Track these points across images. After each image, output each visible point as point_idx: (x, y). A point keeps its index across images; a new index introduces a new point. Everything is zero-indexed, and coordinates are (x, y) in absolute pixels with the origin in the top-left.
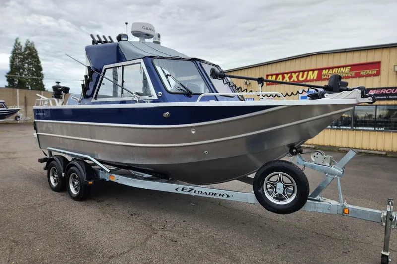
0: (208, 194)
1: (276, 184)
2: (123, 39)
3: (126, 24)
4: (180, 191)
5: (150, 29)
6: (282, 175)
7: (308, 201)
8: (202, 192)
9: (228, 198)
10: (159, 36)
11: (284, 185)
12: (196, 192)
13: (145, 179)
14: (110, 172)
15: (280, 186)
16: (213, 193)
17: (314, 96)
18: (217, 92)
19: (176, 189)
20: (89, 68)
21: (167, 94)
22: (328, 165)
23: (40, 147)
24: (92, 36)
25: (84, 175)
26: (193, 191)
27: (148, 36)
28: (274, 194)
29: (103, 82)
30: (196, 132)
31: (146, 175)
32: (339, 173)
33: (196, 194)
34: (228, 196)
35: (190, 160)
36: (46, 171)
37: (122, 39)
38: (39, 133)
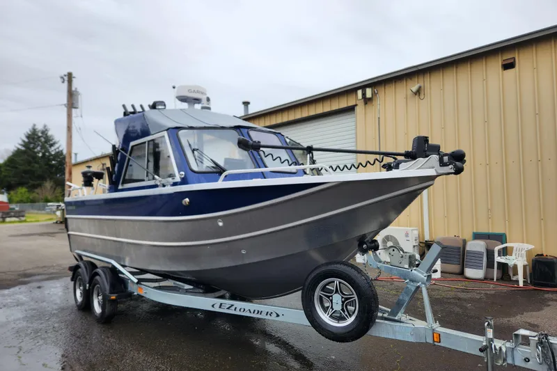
0: (252, 312)
1: (332, 296)
2: (160, 107)
3: (174, 88)
4: (217, 309)
5: (198, 92)
6: (340, 283)
7: (377, 320)
8: (244, 310)
9: (277, 319)
10: (208, 100)
11: (342, 297)
12: (238, 309)
13: (187, 292)
14: (138, 283)
15: (337, 298)
16: (258, 311)
17: (389, 167)
18: (266, 167)
19: (213, 306)
20: (114, 147)
21: (191, 175)
22: (407, 266)
23: (71, 250)
24: (124, 106)
25: (108, 287)
26: (233, 308)
27: (198, 101)
28: (330, 312)
29: (130, 164)
30: (224, 224)
31: (187, 287)
32: (422, 279)
33: (237, 313)
34: (278, 316)
35: (226, 263)
36: (73, 282)
37: (157, 107)
38: (70, 233)
